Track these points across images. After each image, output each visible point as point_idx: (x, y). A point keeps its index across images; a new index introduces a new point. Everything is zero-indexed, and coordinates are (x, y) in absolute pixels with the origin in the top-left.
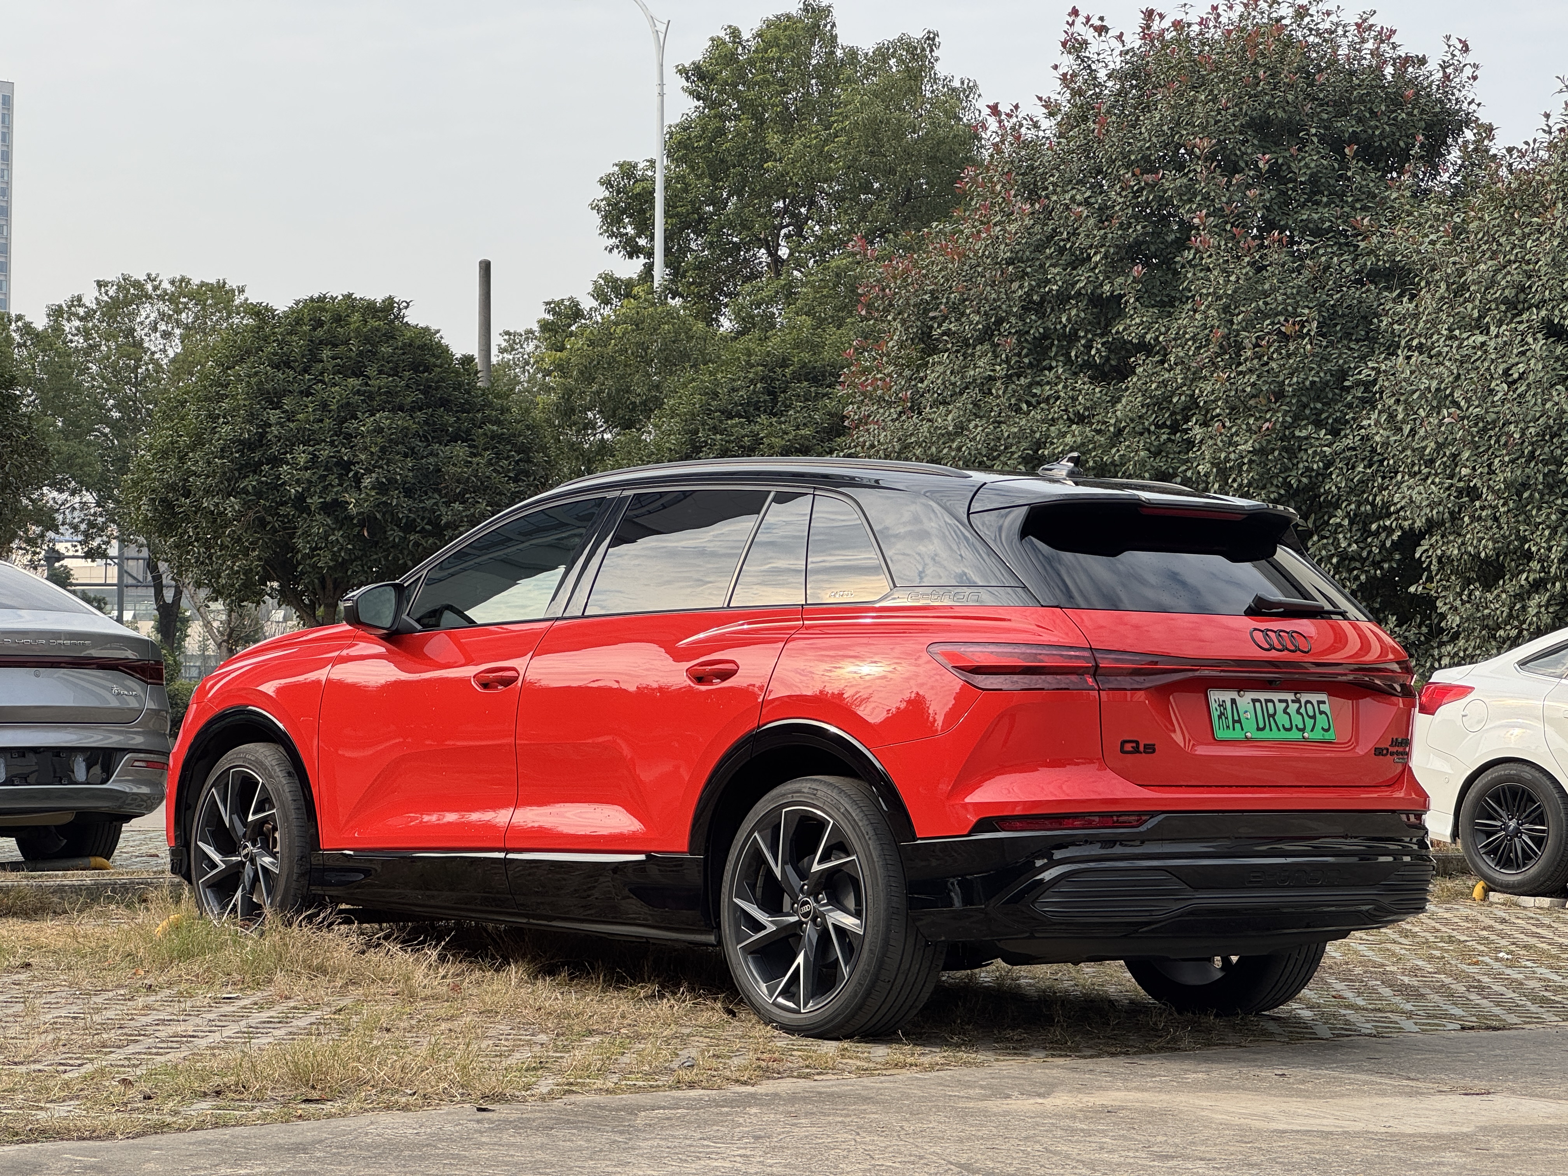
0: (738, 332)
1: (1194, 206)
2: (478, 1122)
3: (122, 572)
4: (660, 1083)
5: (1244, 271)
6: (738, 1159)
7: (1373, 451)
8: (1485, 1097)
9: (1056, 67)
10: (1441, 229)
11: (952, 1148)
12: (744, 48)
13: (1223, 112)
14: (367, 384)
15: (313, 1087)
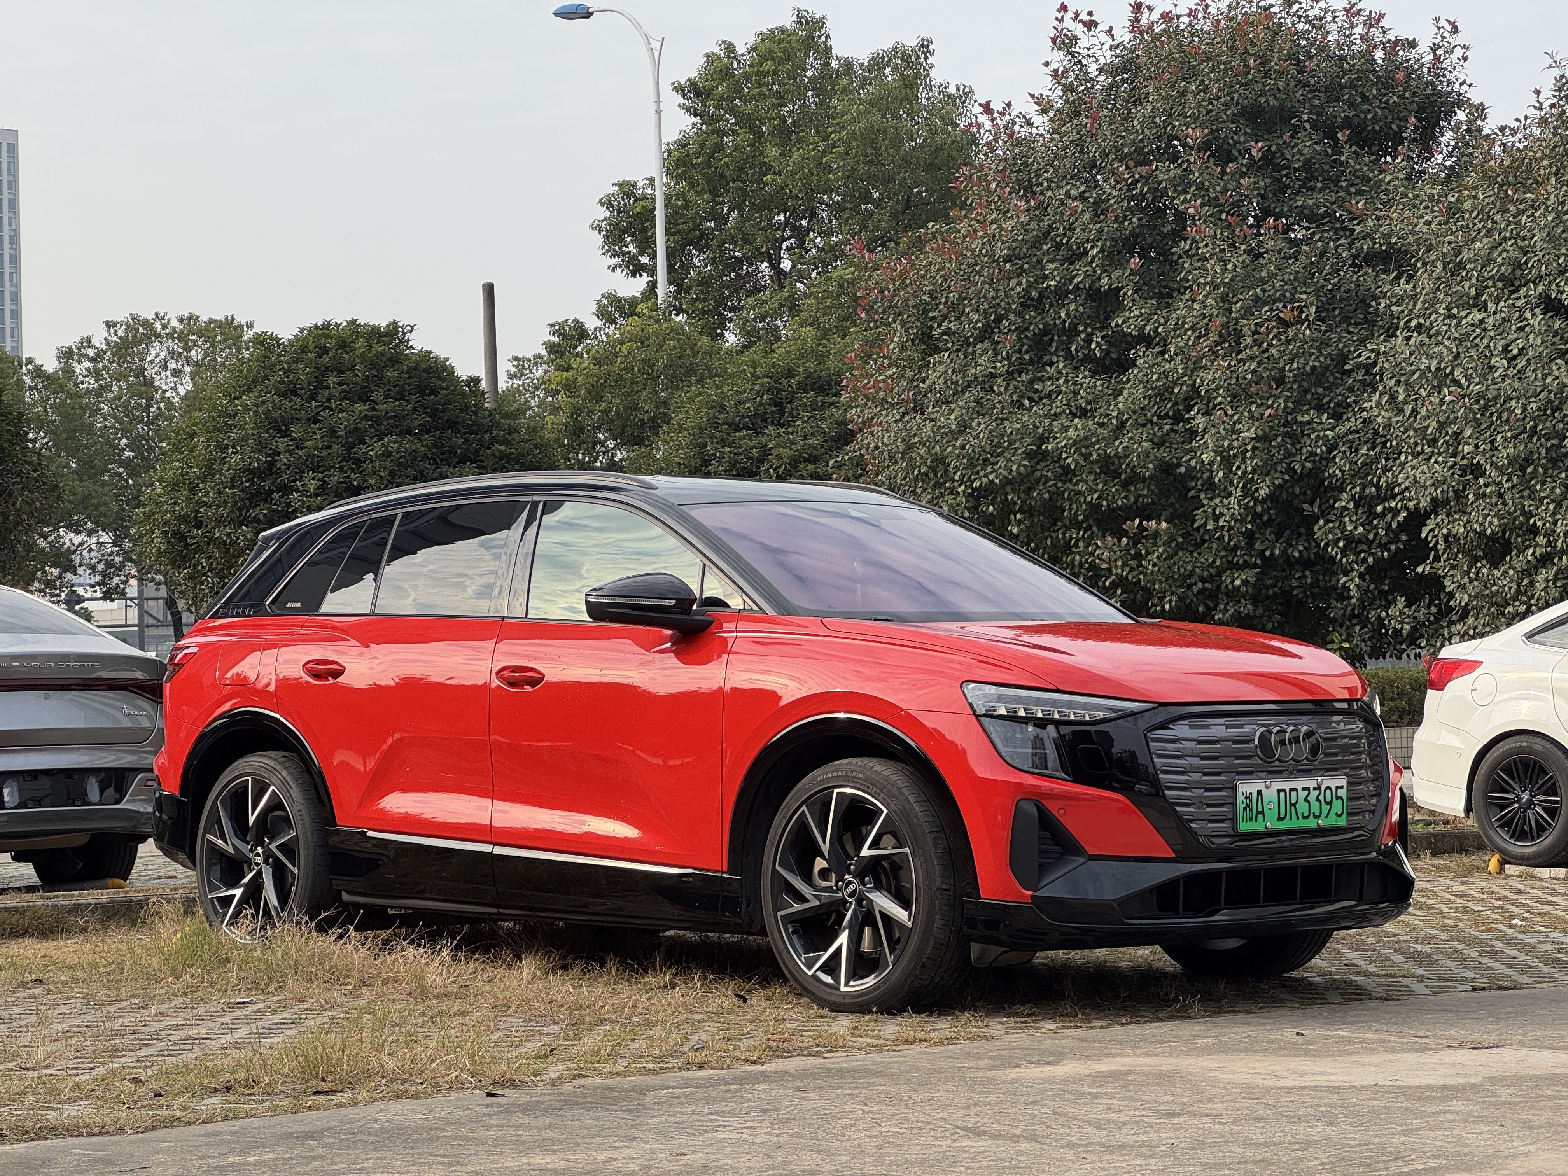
0: (744, 346)
1: (1189, 197)
2: (487, 1106)
3: (142, 613)
4: (670, 1065)
5: (1241, 259)
6: (745, 1130)
7: (1376, 433)
8: (1494, 1050)
9: (1047, 64)
10: (1436, 209)
11: (959, 1114)
12: (739, 62)
13: (1215, 102)
14: (374, 409)
15: (324, 1080)
